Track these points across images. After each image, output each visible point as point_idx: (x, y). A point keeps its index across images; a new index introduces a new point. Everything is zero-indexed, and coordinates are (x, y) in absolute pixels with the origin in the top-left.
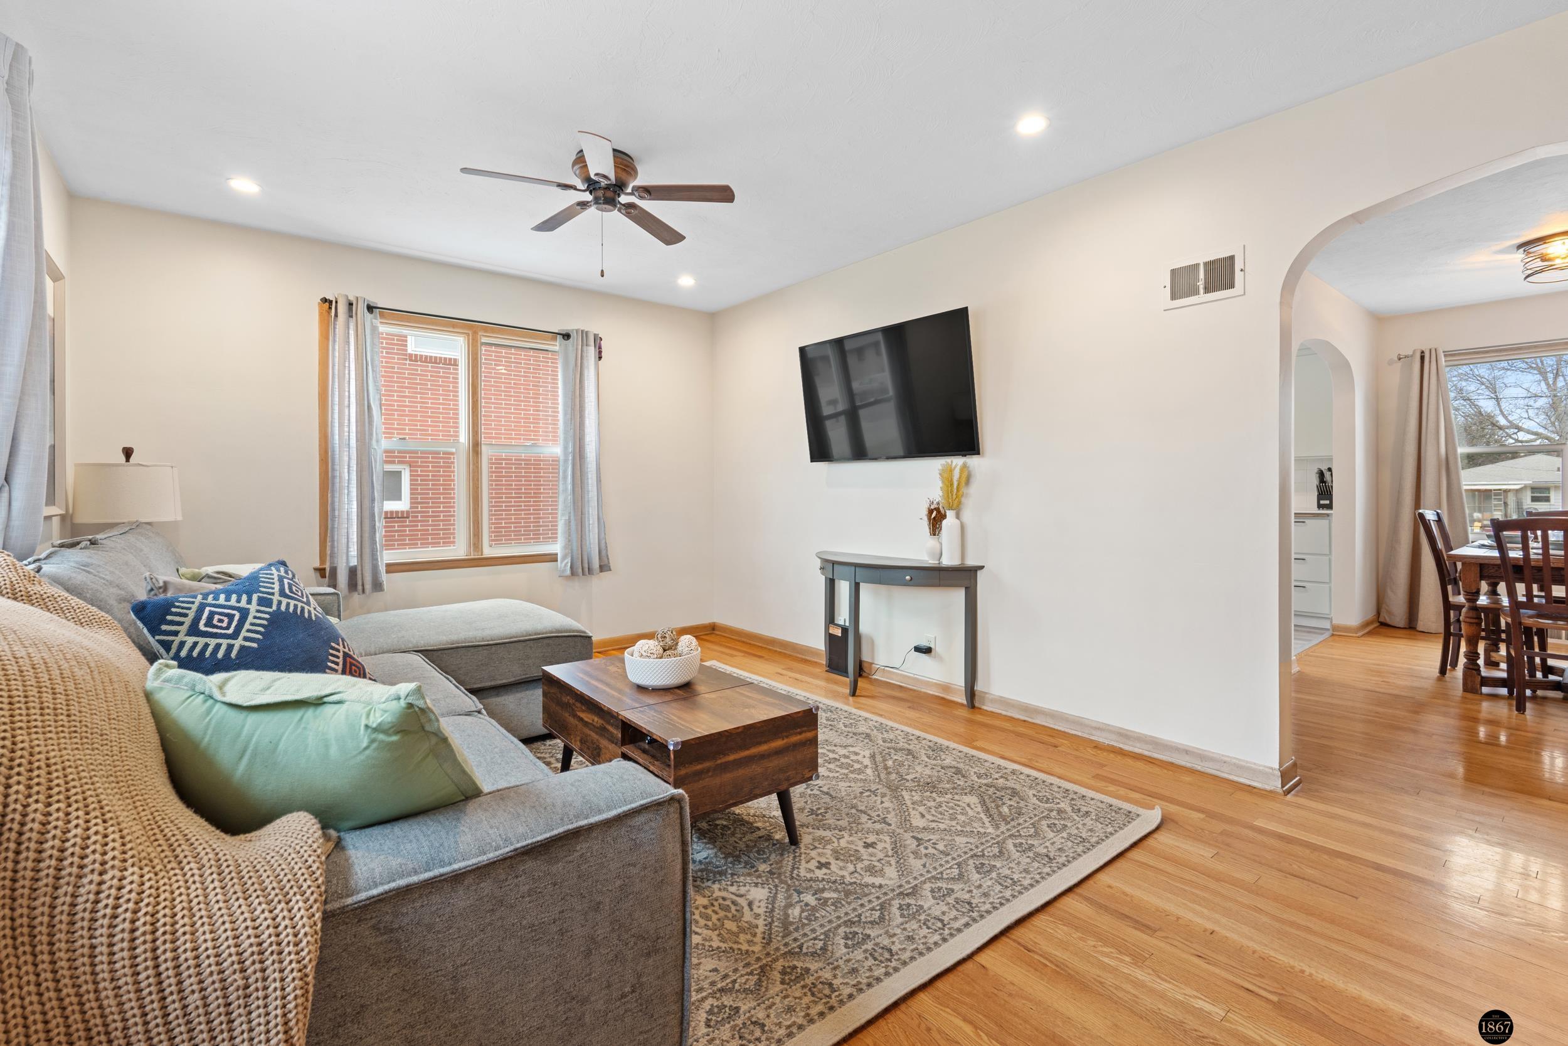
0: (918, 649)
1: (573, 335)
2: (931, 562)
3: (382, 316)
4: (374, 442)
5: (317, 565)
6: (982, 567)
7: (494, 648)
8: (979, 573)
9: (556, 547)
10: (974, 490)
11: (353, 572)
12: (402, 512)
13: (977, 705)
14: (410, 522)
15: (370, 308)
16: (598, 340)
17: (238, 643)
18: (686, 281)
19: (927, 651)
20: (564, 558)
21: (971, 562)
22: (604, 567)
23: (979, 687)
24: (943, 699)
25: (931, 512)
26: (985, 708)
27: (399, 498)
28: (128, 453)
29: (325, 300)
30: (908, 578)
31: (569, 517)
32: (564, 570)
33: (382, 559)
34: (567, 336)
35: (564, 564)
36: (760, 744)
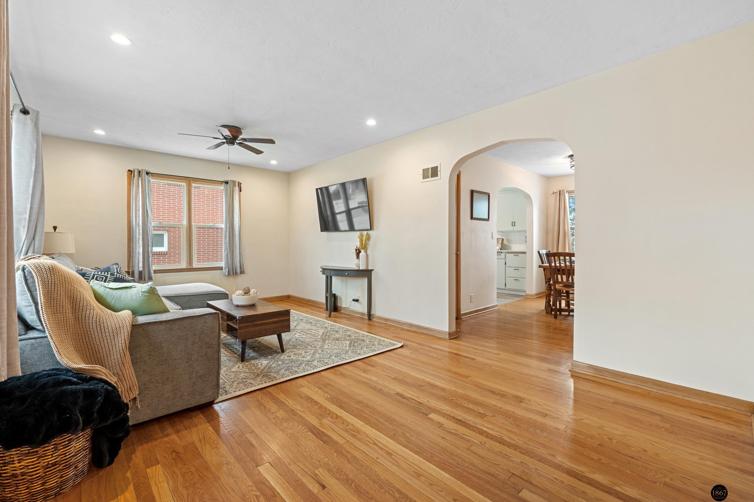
0: (354, 300)
1: (230, 182)
2: (357, 268)
3: (152, 176)
4: (149, 224)
5: (127, 270)
6: (373, 270)
7: (191, 297)
8: (372, 272)
9: (222, 264)
10: (371, 242)
11: (140, 273)
12: (164, 252)
13: (371, 319)
14: (168, 256)
15: (147, 173)
16: (240, 184)
18: (274, 162)
19: (357, 301)
20: (225, 268)
21: (370, 268)
22: (242, 272)
23: (372, 312)
24: (362, 317)
25: (356, 250)
26: (374, 320)
27: (163, 246)
28: (55, 228)
29: (129, 171)
30: (347, 274)
31: (228, 253)
32: (225, 273)
33: (152, 268)
34: (227, 183)
35: (225, 271)
36: (269, 319)
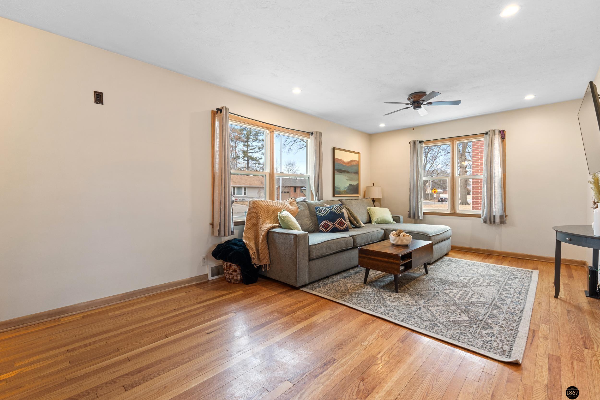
1: (489, 133)
3: (424, 143)
9: (480, 212)
17: (323, 215)
20: (482, 216)
22: (503, 222)
32: (482, 221)
34: (487, 134)
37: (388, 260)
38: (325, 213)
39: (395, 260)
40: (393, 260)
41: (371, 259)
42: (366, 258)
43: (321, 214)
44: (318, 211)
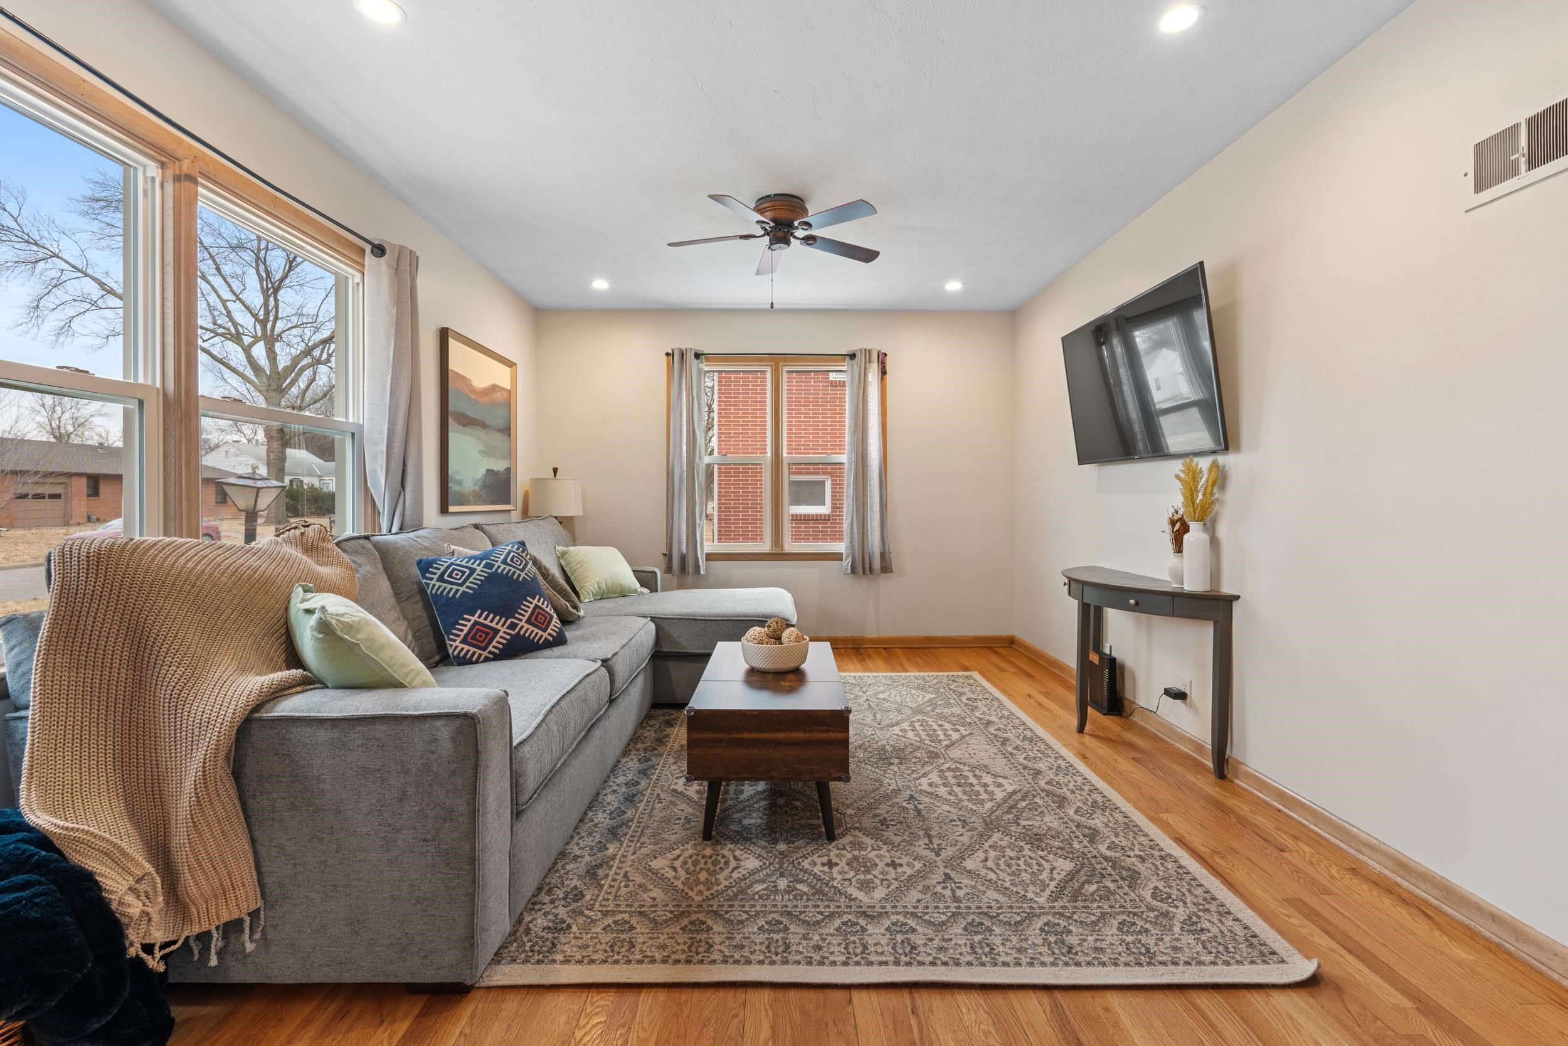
0: (1168, 692)
1: (858, 354)
2: (1174, 586)
3: (707, 360)
4: (697, 459)
5: (665, 552)
6: (1237, 597)
8: (1236, 606)
9: (841, 547)
10: (1231, 496)
11: (683, 559)
12: (825, 515)
13: (1229, 776)
14: (831, 523)
15: (697, 356)
16: (882, 358)
17: (462, 589)
18: (954, 286)
19: (1180, 696)
20: (847, 557)
21: (1226, 589)
22: (886, 569)
23: (1234, 752)
24: (1195, 760)
25: (1173, 523)
26: (1237, 781)
27: (824, 504)
28: (555, 470)
29: (668, 354)
30: (1132, 601)
31: (852, 521)
32: (846, 569)
33: (702, 549)
34: (852, 356)
35: (847, 563)
36: (779, 730)
37: (808, 735)
38: (467, 584)
39: (833, 731)
40: (827, 732)
41: (740, 743)
42: (721, 741)
43: (449, 586)
44: (436, 577)
